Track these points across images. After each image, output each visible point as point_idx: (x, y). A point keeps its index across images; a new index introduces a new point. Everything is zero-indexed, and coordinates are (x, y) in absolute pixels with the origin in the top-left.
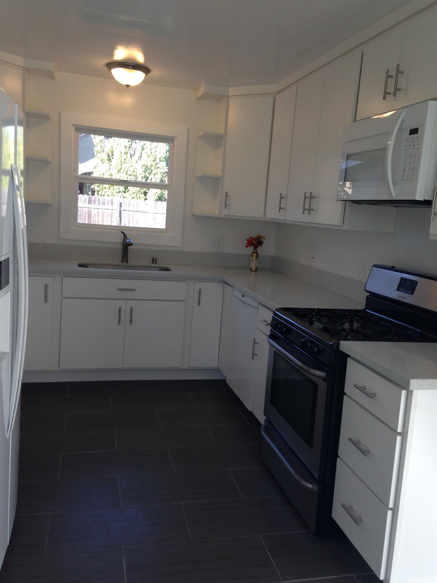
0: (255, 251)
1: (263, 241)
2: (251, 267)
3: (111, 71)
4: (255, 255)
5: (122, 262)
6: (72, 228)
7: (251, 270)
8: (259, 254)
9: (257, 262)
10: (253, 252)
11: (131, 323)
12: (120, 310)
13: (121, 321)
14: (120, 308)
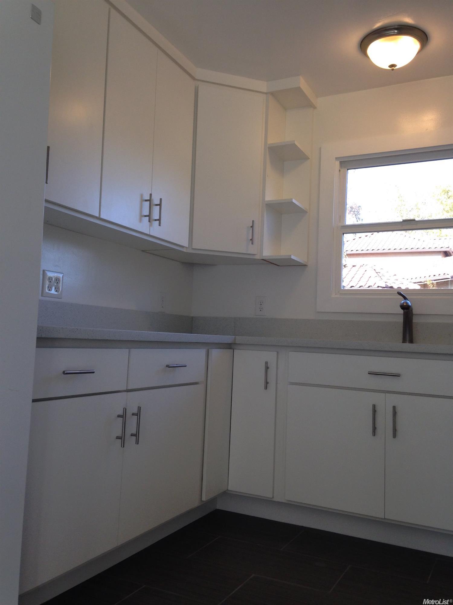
5: (404, 341)
6: (334, 295)
11: (395, 435)
12: (374, 411)
13: (378, 431)
14: (374, 406)
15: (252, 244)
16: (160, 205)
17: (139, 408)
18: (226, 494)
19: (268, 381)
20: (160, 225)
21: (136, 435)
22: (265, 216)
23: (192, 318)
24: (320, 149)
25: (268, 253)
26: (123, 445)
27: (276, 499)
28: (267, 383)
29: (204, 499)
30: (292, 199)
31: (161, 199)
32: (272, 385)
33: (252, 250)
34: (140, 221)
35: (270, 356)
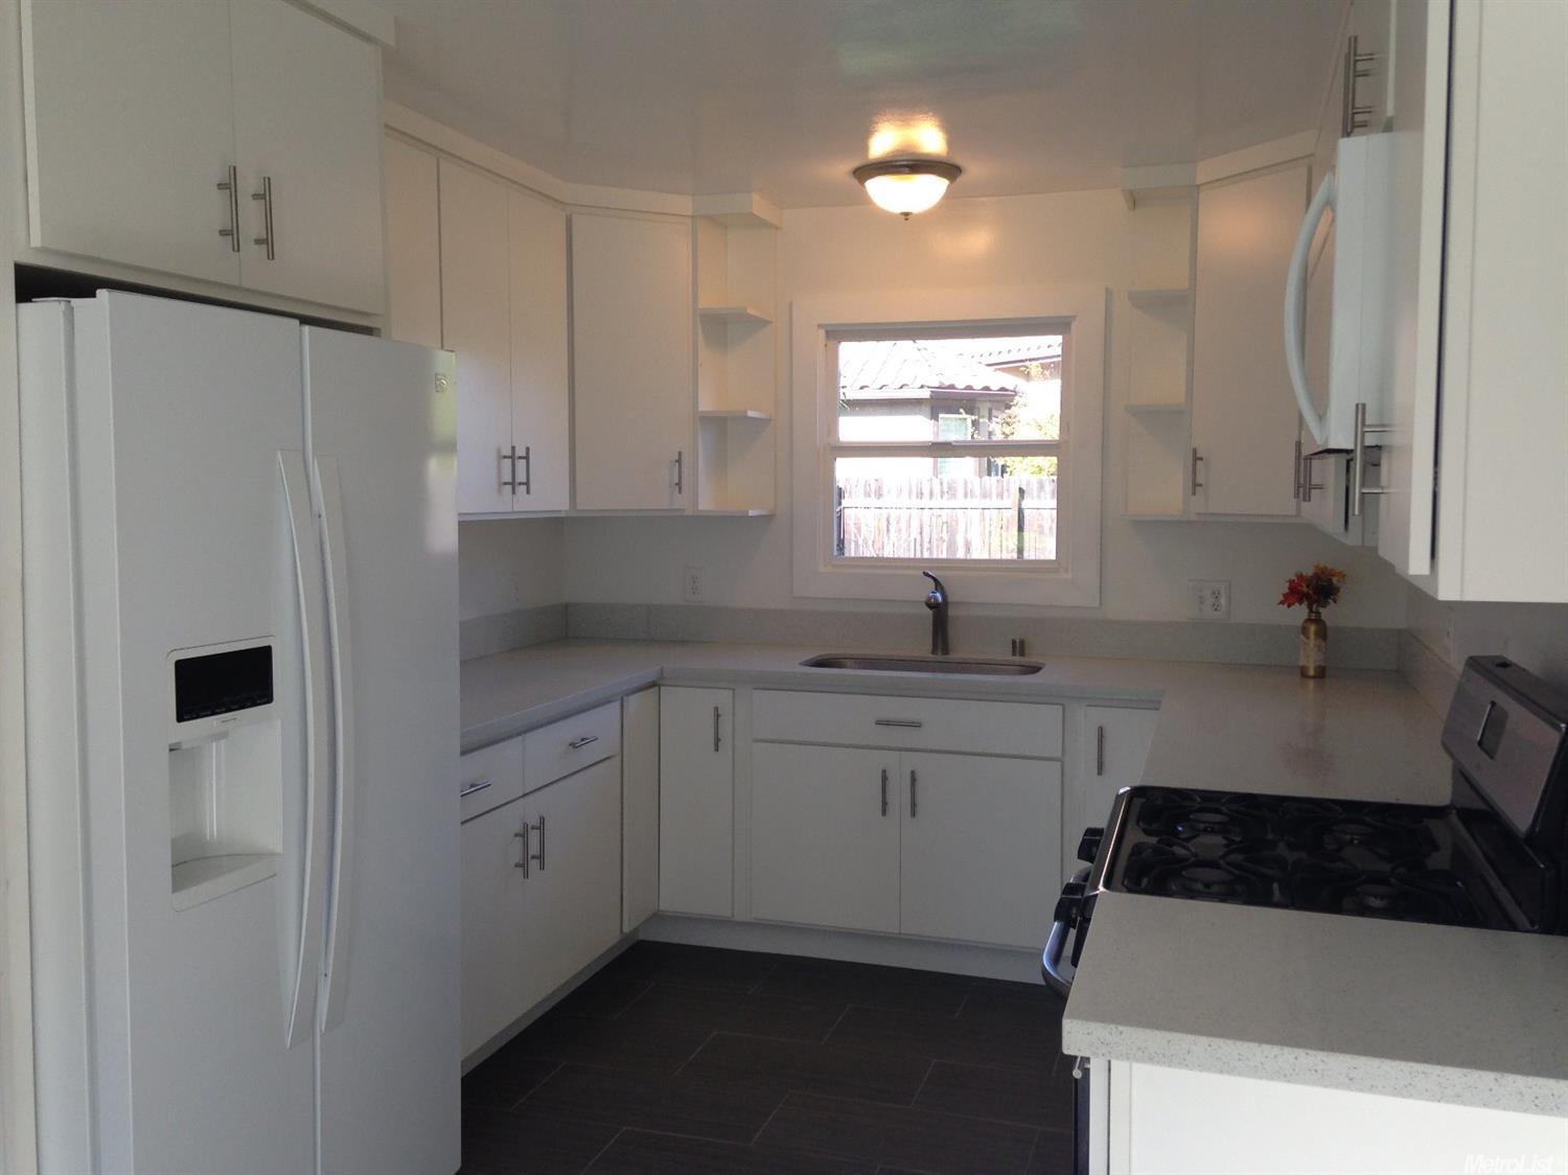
0: (1313, 616)
1: (1339, 585)
2: (1301, 664)
3: (864, 187)
4: (1312, 628)
5: (934, 651)
6: (822, 569)
7: (1303, 673)
8: (1328, 624)
9: (1319, 651)
10: (1309, 620)
11: (913, 814)
12: (885, 778)
13: (890, 807)
14: (884, 772)
15: (680, 492)
16: (527, 458)
17: (542, 820)
18: (658, 917)
19: (720, 737)
20: (528, 492)
21: (541, 857)
22: (700, 436)
23: (567, 606)
24: (791, 304)
25: (706, 504)
26: (526, 875)
27: (738, 918)
28: (717, 740)
29: (626, 930)
30: (746, 412)
31: (528, 449)
32: (726, 743)
33: (681, 502)
34: (499, 491)
35: (723, 698)
